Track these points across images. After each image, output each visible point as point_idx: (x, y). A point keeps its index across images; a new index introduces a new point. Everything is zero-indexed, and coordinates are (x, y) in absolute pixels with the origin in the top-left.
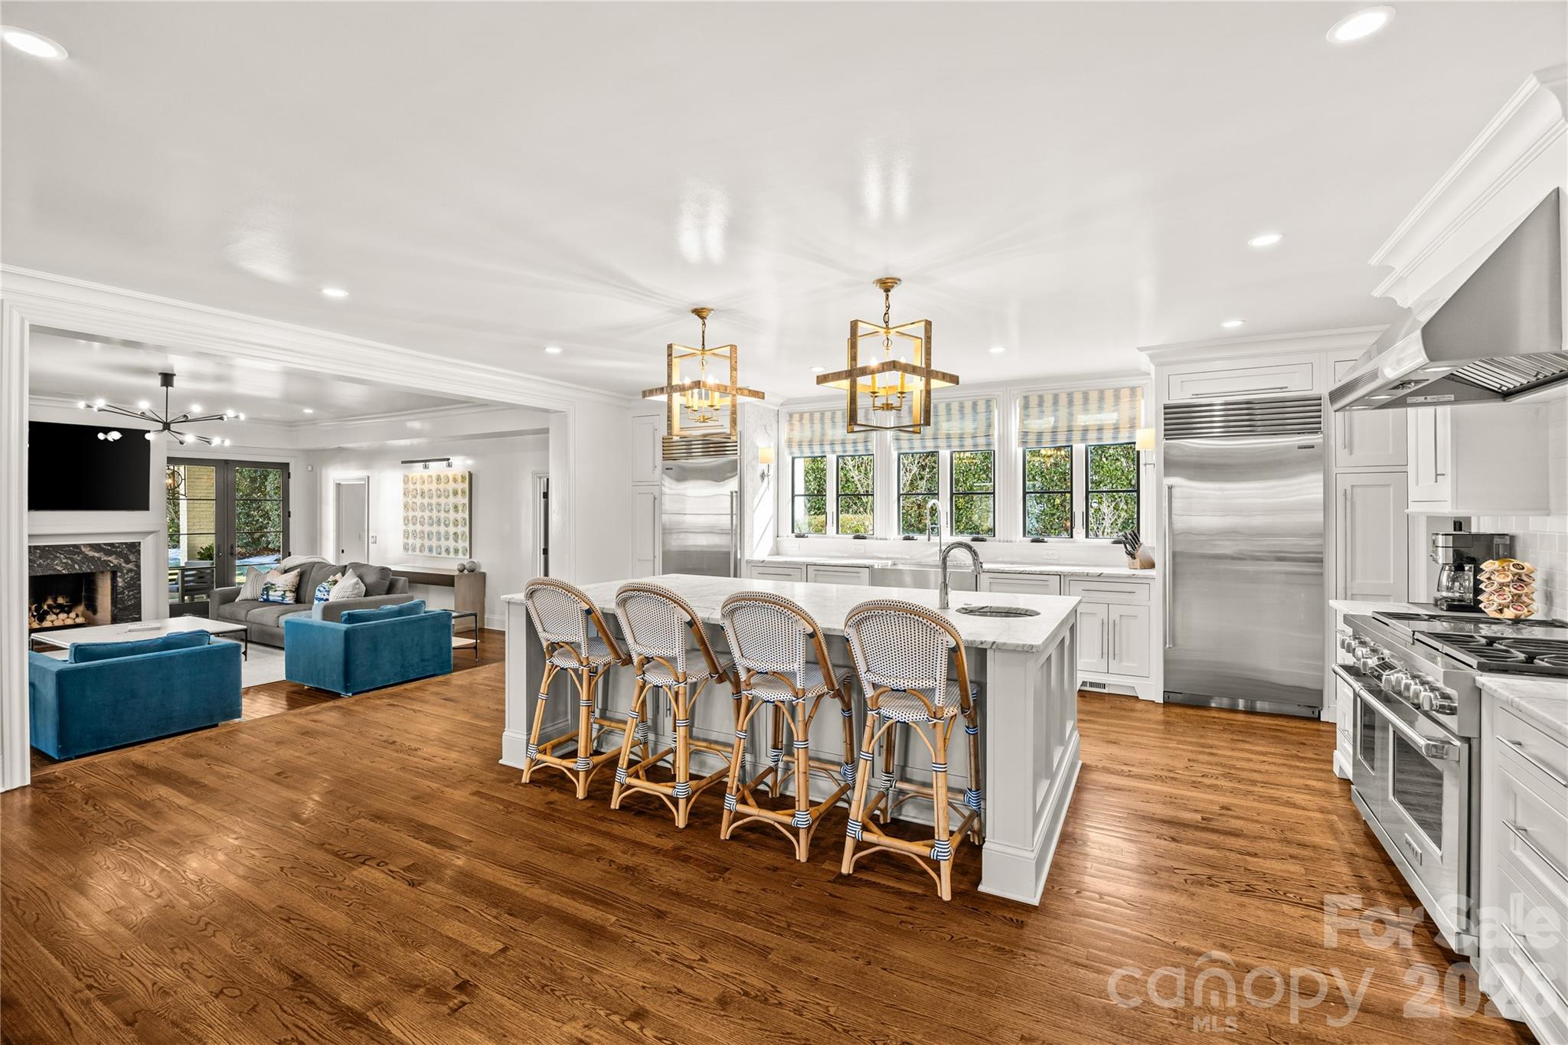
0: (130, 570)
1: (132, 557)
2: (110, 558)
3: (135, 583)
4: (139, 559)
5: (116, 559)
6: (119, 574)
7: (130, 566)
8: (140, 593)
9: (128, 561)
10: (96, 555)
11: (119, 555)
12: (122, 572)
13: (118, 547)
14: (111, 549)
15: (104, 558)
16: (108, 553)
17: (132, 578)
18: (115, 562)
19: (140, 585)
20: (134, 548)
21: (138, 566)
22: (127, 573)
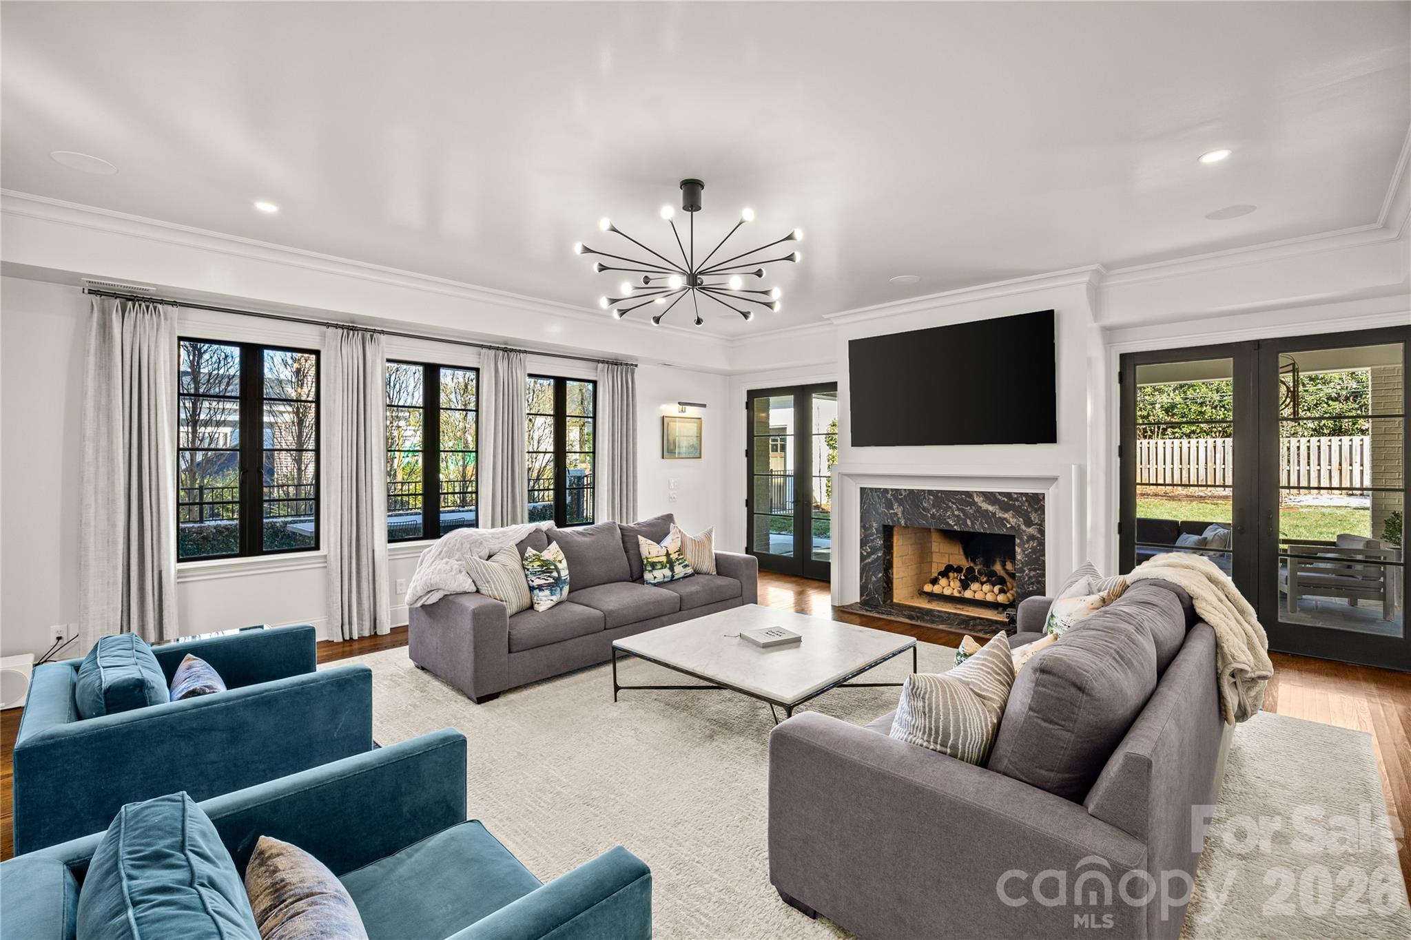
0: (1032, 538)
1: (1034, 517)
2: (1006, 516)
3: (1037, 559)
4: (1043, 520)
5: (1014, 517)
6: (1018, 541)
7: (1032, 530)
8: (1043, 575)
9: (1029, 523)
10: (991, 508)
11: (1018, 512)
12: (1021, 539)
13: (1017, 500)
14: (1007, 501)
15: (1000, 514)
16: (1005, 508)
17: (1034, 550)
18: (1013, 521)
19: (1044, 561)
20: (1036, 501)
21: (1042, 532)
22: (1028, 541)
